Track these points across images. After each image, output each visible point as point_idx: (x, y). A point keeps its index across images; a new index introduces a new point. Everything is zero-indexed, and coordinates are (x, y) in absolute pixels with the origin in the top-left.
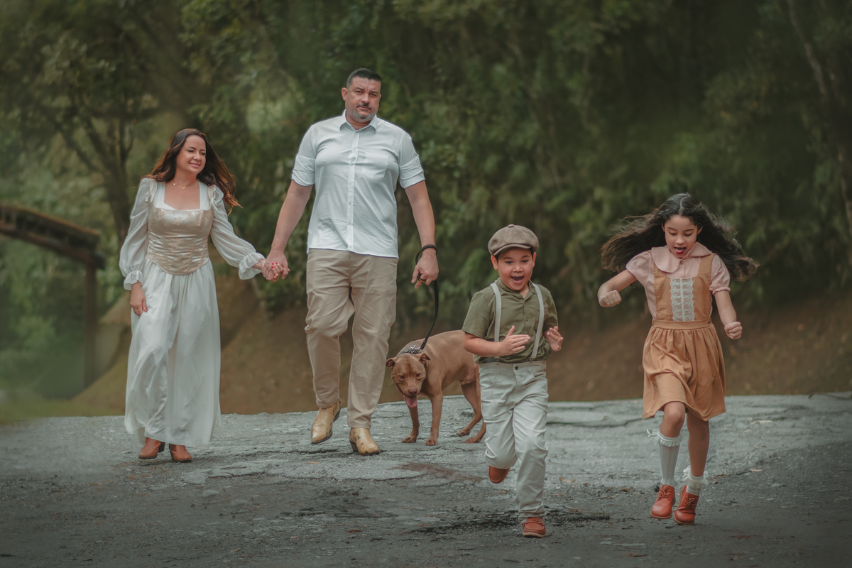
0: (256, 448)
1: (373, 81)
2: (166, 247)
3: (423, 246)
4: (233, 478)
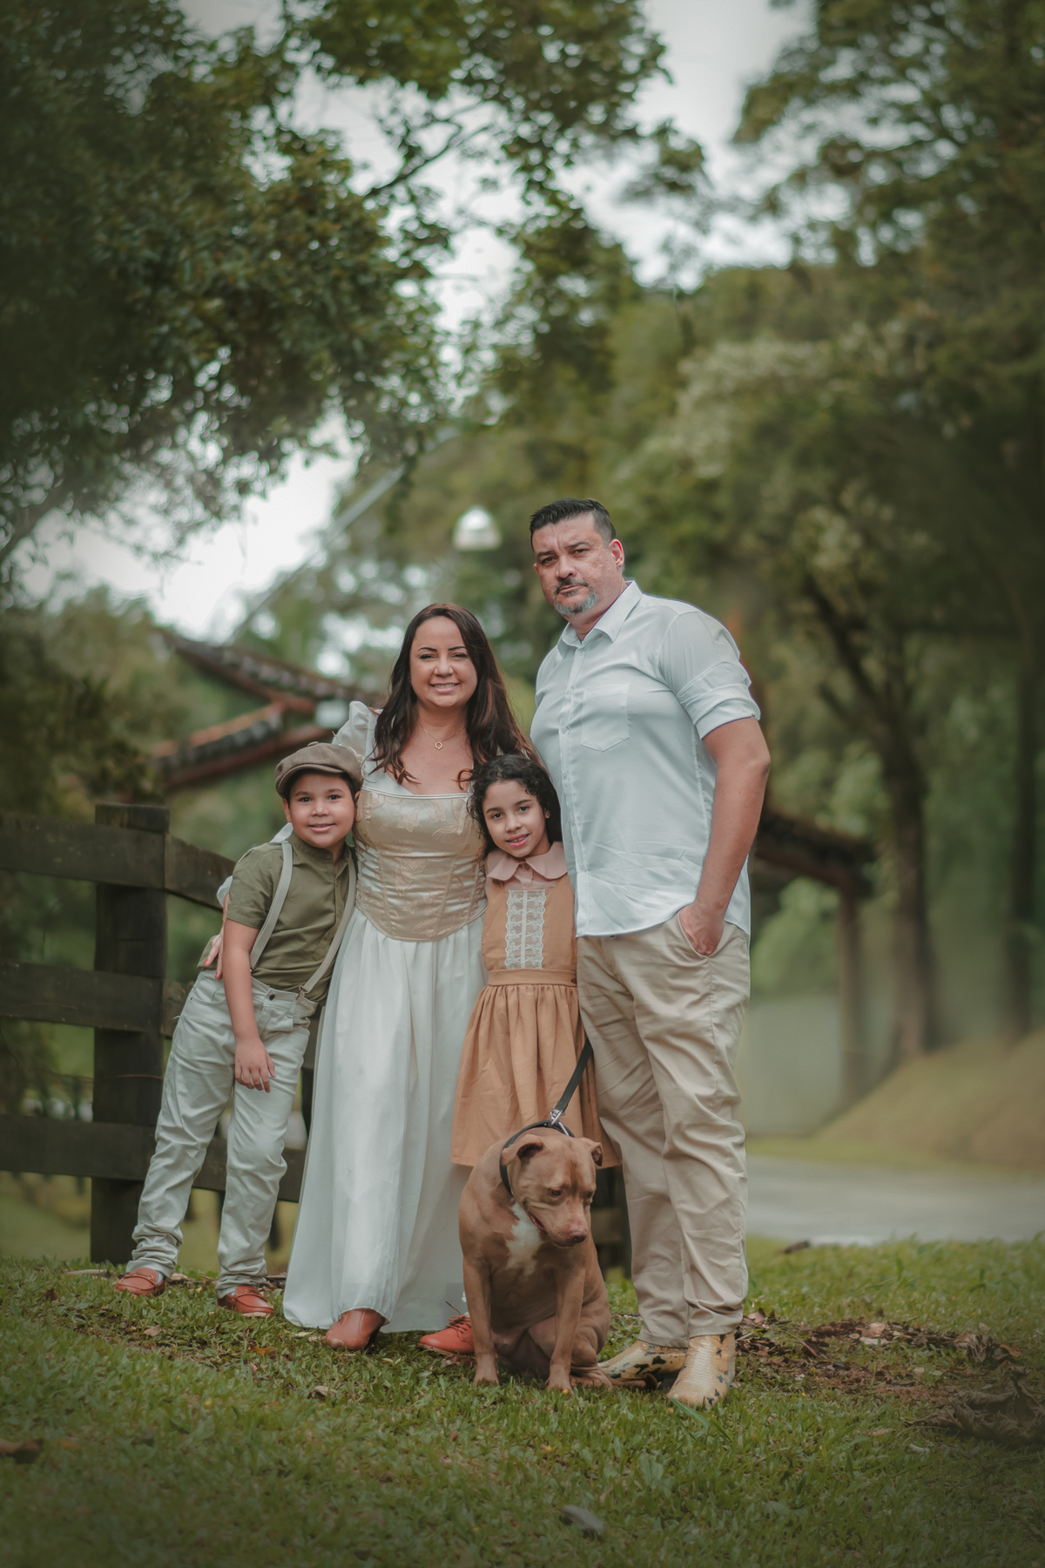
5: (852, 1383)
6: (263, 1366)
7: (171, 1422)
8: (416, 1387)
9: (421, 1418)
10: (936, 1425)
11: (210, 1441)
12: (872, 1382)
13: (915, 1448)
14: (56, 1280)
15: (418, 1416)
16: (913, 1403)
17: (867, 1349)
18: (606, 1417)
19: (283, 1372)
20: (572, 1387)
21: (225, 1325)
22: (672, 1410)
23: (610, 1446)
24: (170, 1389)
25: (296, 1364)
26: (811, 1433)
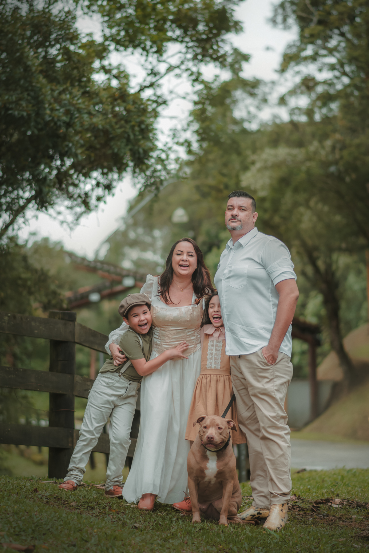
5: (330, 521)
6: (114, 517)
7: (82, 538)
8: (171, 524)
9: (174, 536)
10: (362, 537)
11: (97, 545)
12: (337, 521)
13: (355, 545)
14: (37, 485)
15: (172, 535)
16: (353, 529)
17: (334, 508)
18: (241, 535)
19: (122, 519)
20: (228, 524)
21: (100, 501)
22: (265, 532)
23: (244, 546)
24: (81, 525)
25: (127, 516)
26: (317, 540)
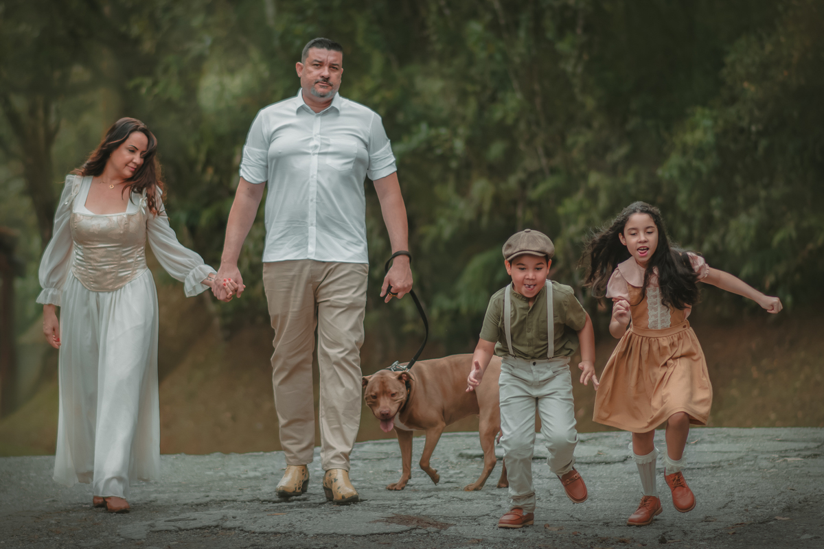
0: (208, 496)
1: (333, 52)
2: (87, 259)
3: (393, 252)
4: (180, 533)
